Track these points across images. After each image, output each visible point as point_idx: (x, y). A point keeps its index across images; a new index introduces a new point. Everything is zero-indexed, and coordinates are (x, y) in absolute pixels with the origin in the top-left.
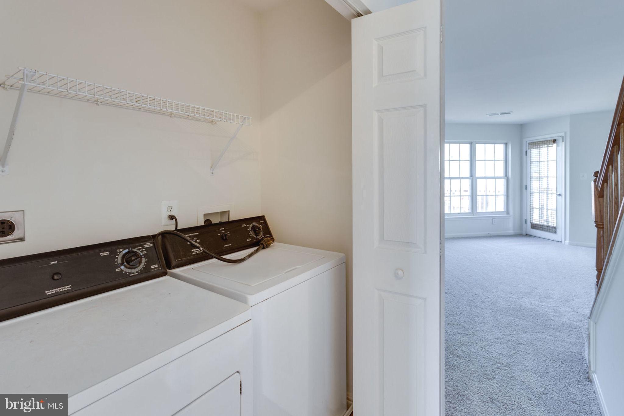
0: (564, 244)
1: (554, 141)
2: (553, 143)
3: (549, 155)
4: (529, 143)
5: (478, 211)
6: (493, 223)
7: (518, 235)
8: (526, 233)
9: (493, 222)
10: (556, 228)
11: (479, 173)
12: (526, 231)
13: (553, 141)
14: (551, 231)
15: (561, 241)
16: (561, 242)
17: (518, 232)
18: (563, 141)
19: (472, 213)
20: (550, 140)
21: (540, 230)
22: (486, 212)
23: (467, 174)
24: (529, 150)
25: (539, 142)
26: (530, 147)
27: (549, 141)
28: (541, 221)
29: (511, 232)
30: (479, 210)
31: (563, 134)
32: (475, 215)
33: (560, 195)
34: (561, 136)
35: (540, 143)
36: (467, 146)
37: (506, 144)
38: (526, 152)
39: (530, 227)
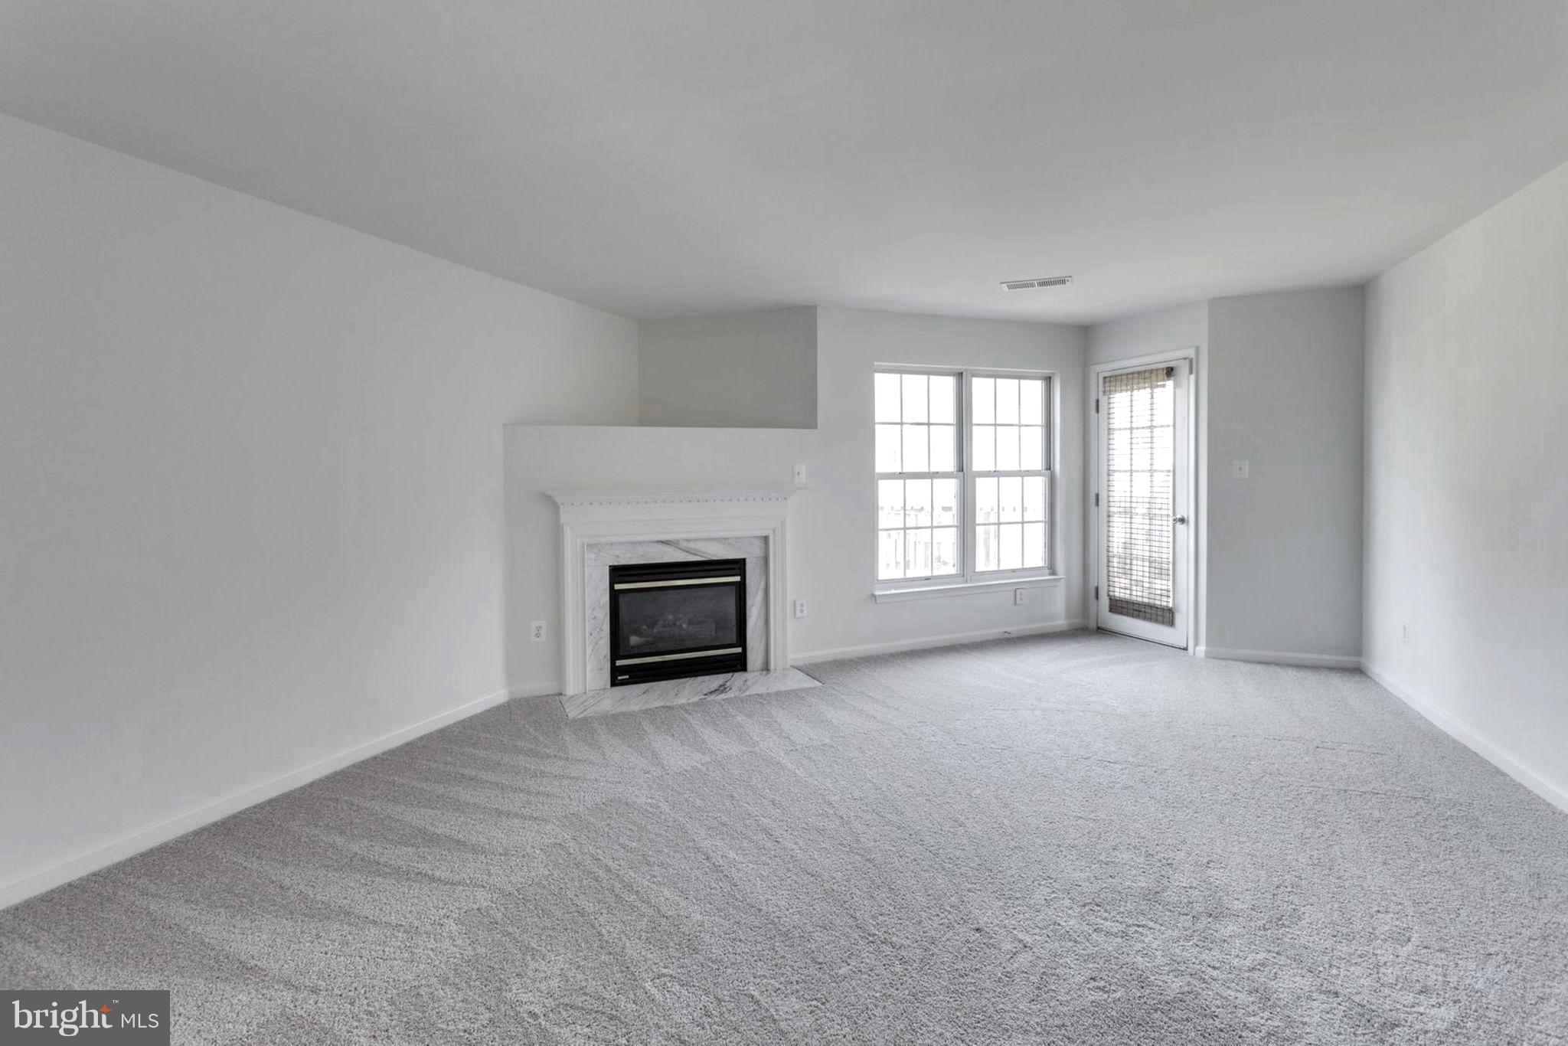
0: (1194, 654)
1: (1170, 372)
2: (1165, 377)
3: (1154, 412)
4: (1105, 378)
5: (977, 570)
6: (1015, 604)
7: (1077, 630)
8: (1097, 624)
9: (1018, 599)
10: (1173, 613)
11: (980, 460)
12: (1097, 621)
13: (1165, 371)
14: (1160, 618)
15: (1185, 646)
16: (1186, 649)
17: (1078, 621)
18: (1191, 372)
19: (963, 576)
20: (1160, 369)
21: (1133, 616)
22: (999, 572)
23: (949, 464)
24: (1106, 397)
25: (1131, 376)
26: (1107, 389)
27: (1155, 373)
28: (1134, 593)
29: (1061, 622)
30: (980, 566)
31: (1191, 353)
32: (970, 583)
33: (1182, 520)
34: (1185, 359)
35: (1133, 378)
36: (949, 382)
37: (1048, 380)
38: (1098, 401)
39: (1108, 609)
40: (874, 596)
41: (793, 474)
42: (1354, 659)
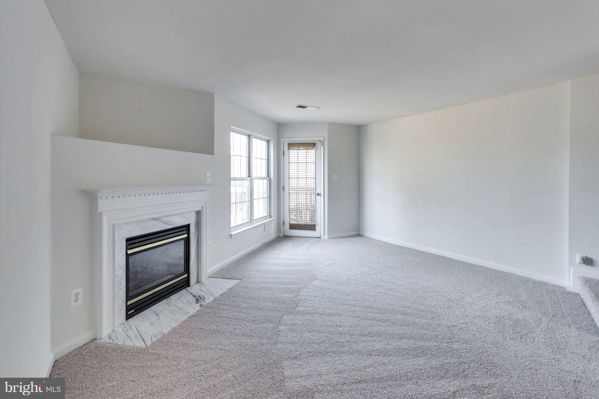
0: (323, 239)
1: (314, 145)
2: (311, 147)
3: (308, 157)
5: (254, 219)
6: (265, 231)
7: (277, 238)
8: (284, 234)
9: (265, 229)
10: (315, 226)
11: (254, 173)
13: (312, 144)
14: (310, 229)
15: (320, 236)
16: (320, 238)
17: (277, 235)
18: (322, 145)
19: (250, 222)
20: (310, 143)
21: (300, 229)
22: (258, 219)
23: (247, 174)
24: (288, 150)
26: (288, 148)
28: (300, 221)
29: (274, 236)
30: (255, 217)
31: (322, 139)
32: (253, 225)
33: (318, 194)
34: (320, 140)
35: (299, 145)
36: (246, 139)
37: (268, 142)
38: (284, 152)
39: (289, 228)
40: (231, 235)
41: (206, 178)
42: (358, 232)
